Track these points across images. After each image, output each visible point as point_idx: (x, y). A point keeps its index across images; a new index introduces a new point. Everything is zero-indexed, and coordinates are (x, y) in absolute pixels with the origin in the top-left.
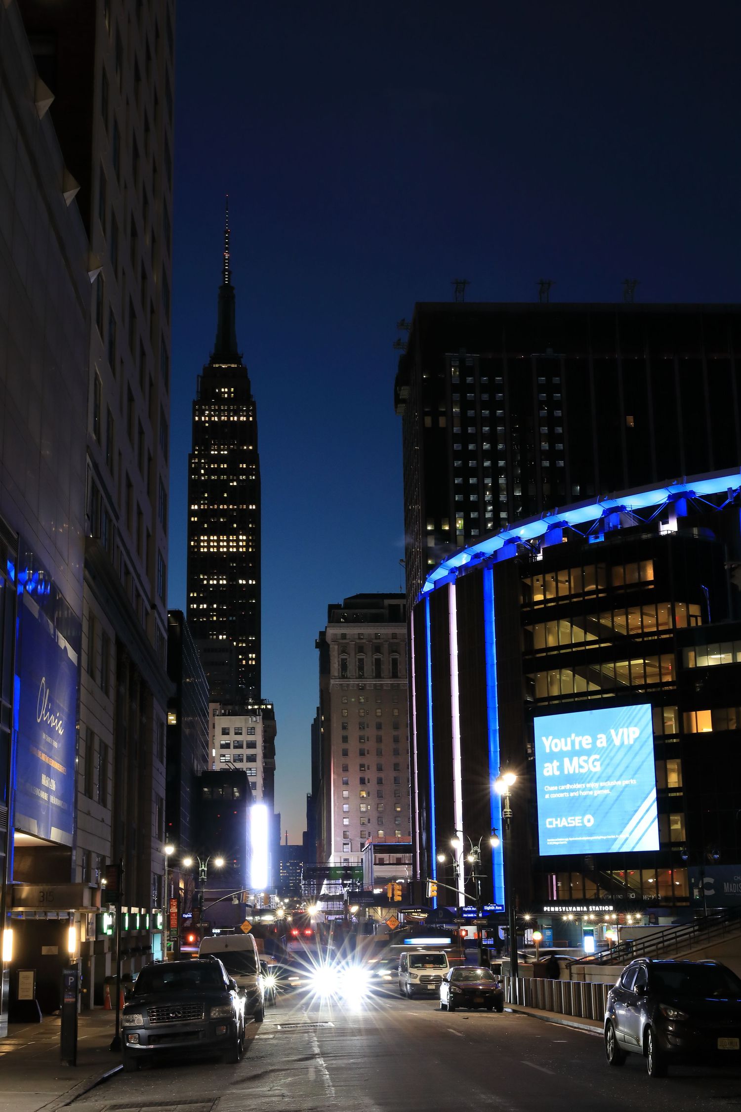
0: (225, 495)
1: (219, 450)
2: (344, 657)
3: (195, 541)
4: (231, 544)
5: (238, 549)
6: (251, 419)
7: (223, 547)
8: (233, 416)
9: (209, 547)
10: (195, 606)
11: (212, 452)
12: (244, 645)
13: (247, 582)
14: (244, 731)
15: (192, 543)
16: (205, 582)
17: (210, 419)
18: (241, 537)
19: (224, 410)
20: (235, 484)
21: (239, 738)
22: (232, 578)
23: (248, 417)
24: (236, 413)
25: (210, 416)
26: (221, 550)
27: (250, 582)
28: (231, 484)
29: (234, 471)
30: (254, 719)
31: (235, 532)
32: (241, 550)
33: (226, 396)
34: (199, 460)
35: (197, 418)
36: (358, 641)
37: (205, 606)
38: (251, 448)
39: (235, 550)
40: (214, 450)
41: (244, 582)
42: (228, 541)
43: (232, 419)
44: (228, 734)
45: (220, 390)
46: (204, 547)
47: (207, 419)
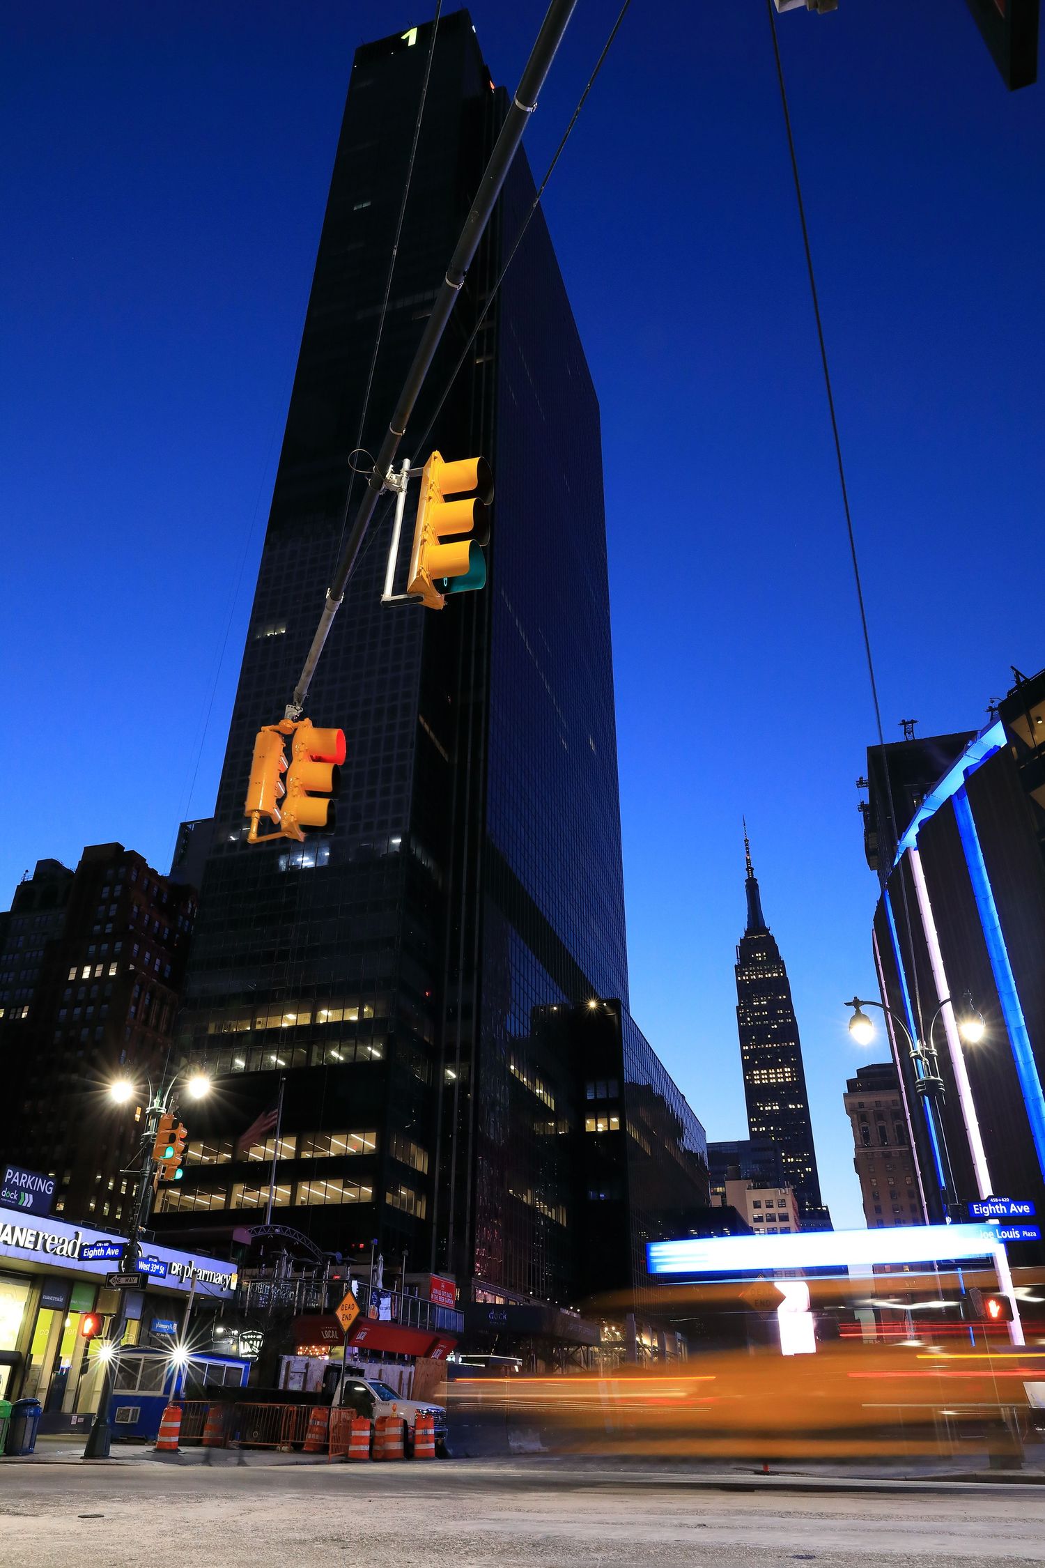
0: (769, 1036)
1: (760, 1001)
2: (864, 1126)
3: (749, 1075)
4: (779, 1076)
5: (785, 1080)
6: (782, 974)
7: (773, 1078)
8: (767, 974)
9: (761, 1079)
10: (756, 1129)
11: (755, 1004)
12: (801, 1161)
13: (796, 1106)
14: (775, 1204)
15: (747, 1077)
16: (761, 1109)
17: (749, 978)
18: (786, 1070)
19: (760, 970)
20: (776, 1026)
21: (770, 1211)
22: (783, 1104)
23: (779, 973)
24: (769, 971)
25: (749, 975)
26: (771, 1081)
27: (799, 1106)
28: (773, 1027)
29: (773, 1017)
30: (783, 1191)
31: (781, 1066)
32: (787, 1080)
33: (760, 959)
34: (745, 1011)
35: (739, 978)
36: (876, 1109)
37: (764, 1129)
38: (784, 997)
39: (782, 1080)
40: (756, 1002)
41: (794, 1107)
42: (776, 1073)
43: (766, 976)
44: (760, 1207)
45: (755, 955)
46: (757, 1079)
47: (747, 978)
